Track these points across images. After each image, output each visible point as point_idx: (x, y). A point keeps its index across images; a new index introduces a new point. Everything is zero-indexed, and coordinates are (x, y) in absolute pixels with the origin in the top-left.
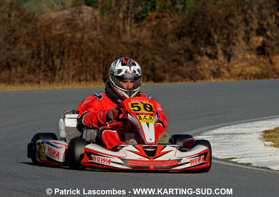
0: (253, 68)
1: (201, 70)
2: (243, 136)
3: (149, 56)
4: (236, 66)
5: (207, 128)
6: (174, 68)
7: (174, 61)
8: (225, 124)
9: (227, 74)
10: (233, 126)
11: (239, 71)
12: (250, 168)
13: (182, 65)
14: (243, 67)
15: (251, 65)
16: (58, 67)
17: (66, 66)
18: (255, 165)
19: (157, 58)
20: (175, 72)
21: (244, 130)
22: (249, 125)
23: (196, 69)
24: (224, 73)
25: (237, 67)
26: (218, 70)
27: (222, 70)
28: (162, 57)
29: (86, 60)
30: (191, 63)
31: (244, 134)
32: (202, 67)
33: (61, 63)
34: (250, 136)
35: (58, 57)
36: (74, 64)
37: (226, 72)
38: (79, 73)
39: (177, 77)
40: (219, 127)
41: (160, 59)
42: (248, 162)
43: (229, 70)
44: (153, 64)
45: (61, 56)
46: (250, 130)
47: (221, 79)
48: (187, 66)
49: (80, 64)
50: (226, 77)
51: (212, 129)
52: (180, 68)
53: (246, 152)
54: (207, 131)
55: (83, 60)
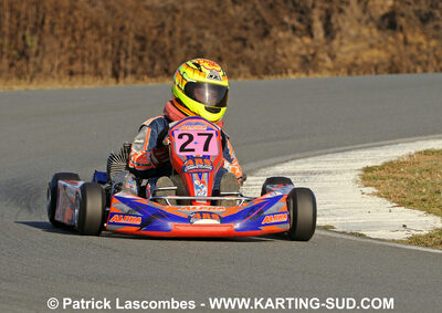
0: (375, 53)
1: (284, 56)
2: (327, 178)
3: (192, 30)
4: (344, 49)
5: (266, 162)
6: (237, 52)
7: (237, 39)
8: (298, 155)
9: (329, 63)
10: (310, 159)
11: (350, 58)
12: (328, 234)
13: (252, 48)
14: (357, 51)
15: (372, 46)
16: (34, 50)
17: (48, 48)
18: (341, 230)
19: (207, 34)
20: (238, 60)
21: (330, 167)
22: (339, 157)
23: (276, 53)
24: (324, 61)
25: (346, 50)
26: (314, 55)
27: (322, 56)
28: (216, 33)
29: (83, 37)
30: (267, 42)
31: (329, 173)
32: (286, 50)
33: (39, 43)
34: (338, 177)
35: (33, 32)
36: (62, 46)
37: (328, 59)
38: (71, 61)
39: (243, 68)
40: (287, 161)
41: (213, 37)
42: (328, 223)
43: (333, 57)
44: (200, 46)
45: (39, 31)
46: (340, 166)
47: (307, 73)
48: (260, 49)
49: (73, 45)
50: (329, 69)
51: (274, 165)
52: (248, 52)
53: (327, 206)
54: (265, 167)
55: (78, 37)
